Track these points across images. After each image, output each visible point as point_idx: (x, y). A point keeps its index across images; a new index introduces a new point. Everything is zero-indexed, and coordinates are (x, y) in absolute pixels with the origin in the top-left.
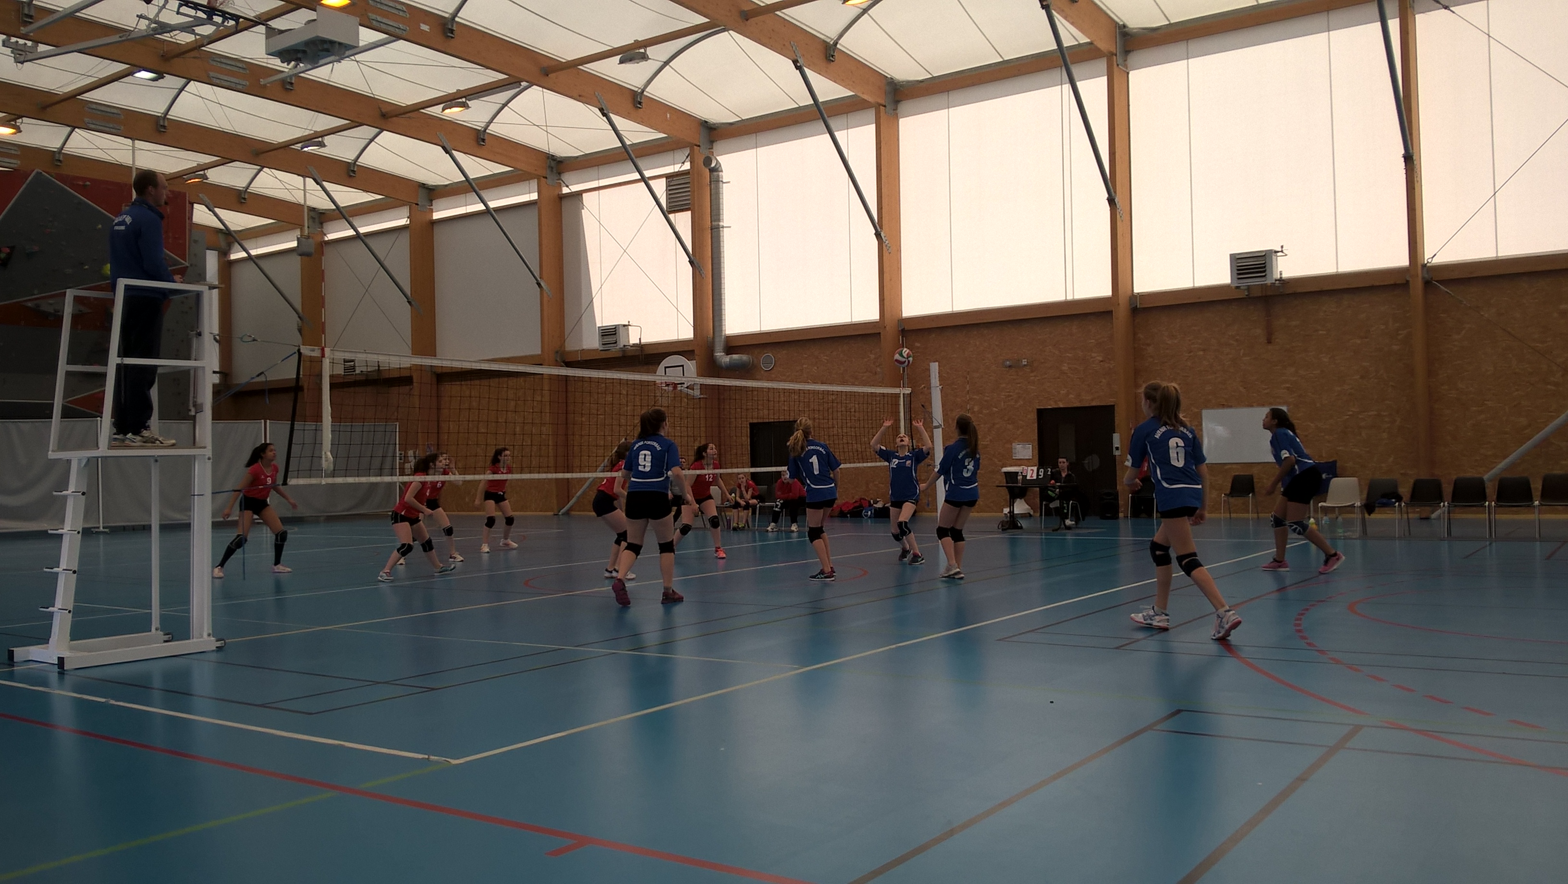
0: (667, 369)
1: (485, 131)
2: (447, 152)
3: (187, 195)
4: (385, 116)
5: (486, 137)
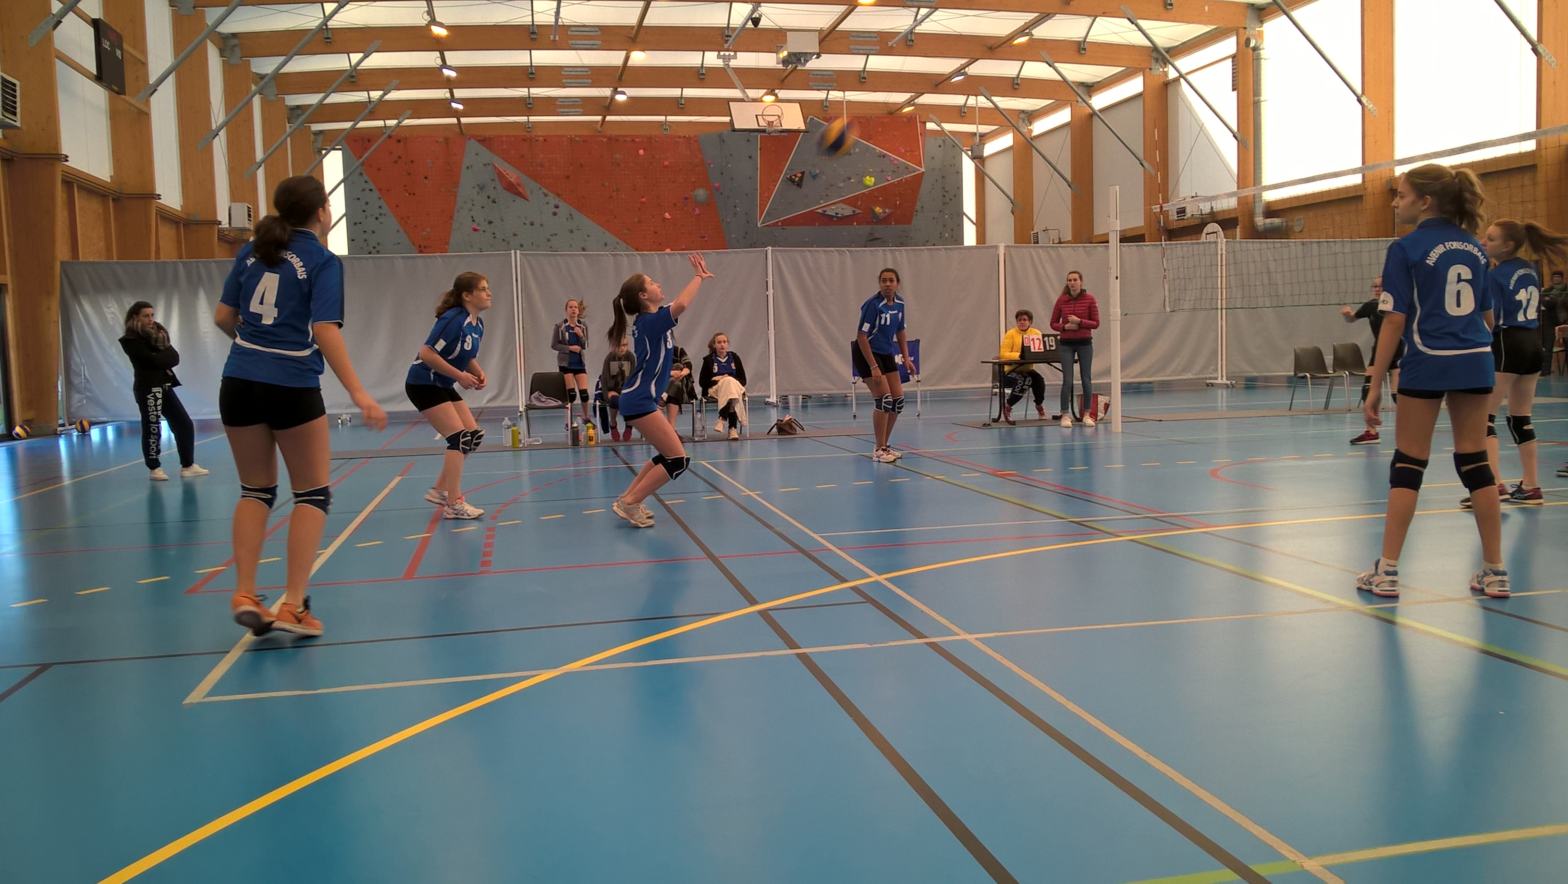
0: (1208, 236)
1: (1085, 41)
2: (1050, 66)
3: (918, 116)
4: (991, 48)
5: (1086, 47)
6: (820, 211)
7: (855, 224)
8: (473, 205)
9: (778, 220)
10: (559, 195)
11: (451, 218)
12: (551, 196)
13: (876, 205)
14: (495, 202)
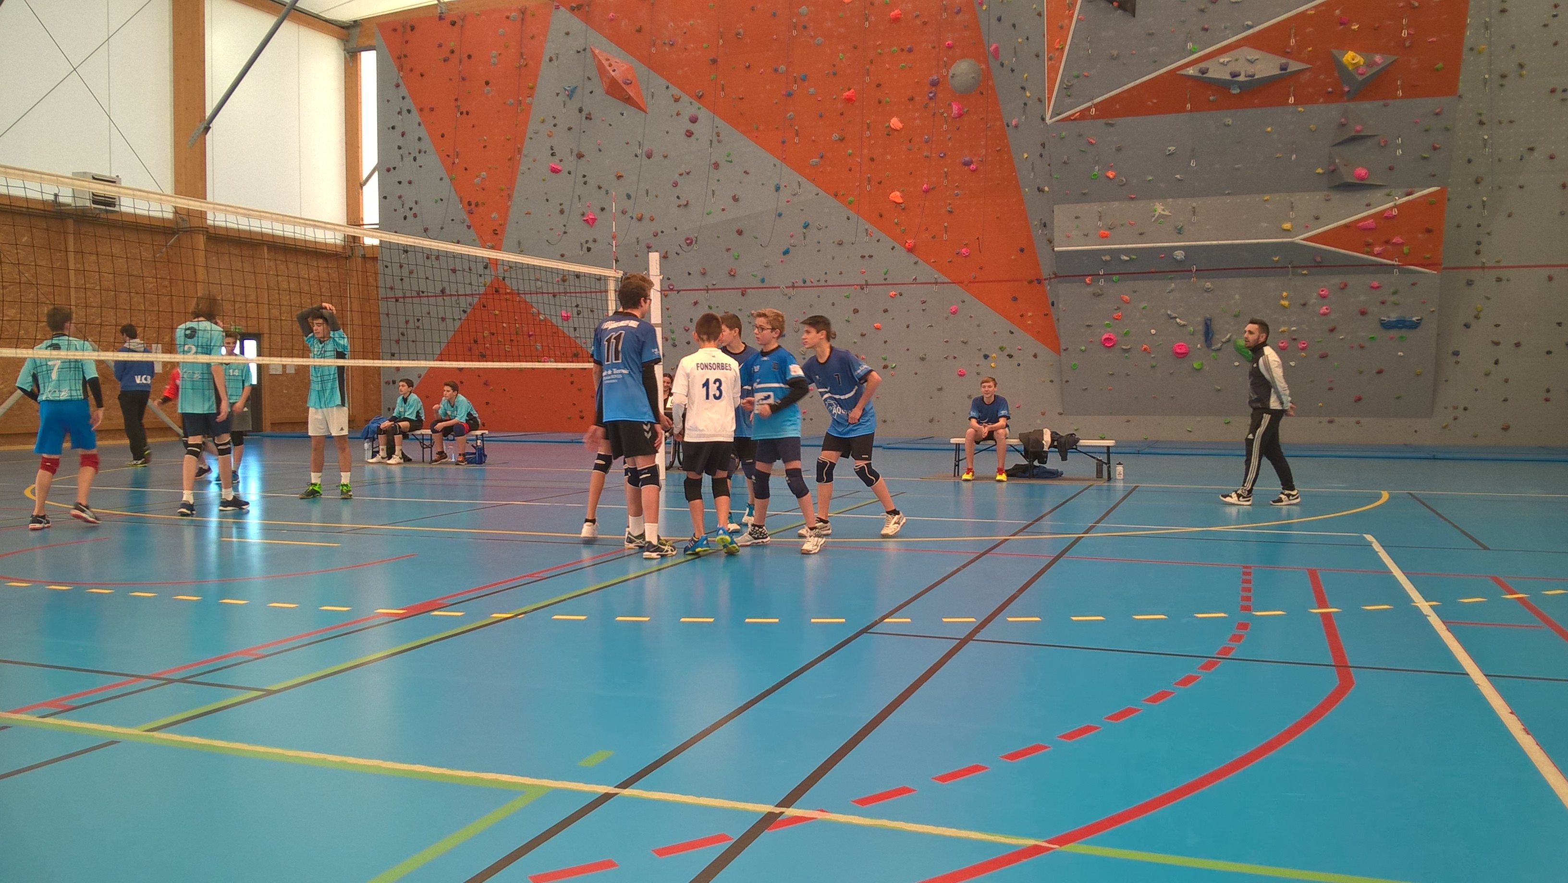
6: (1191, 71)
7: (1292, 100)
8: (555, 125)
9: (1089, 104)
10: (699, 98)
11: (520, 151)
12: (685, 99)
13: (1346, 46)
14: (591, 119)
